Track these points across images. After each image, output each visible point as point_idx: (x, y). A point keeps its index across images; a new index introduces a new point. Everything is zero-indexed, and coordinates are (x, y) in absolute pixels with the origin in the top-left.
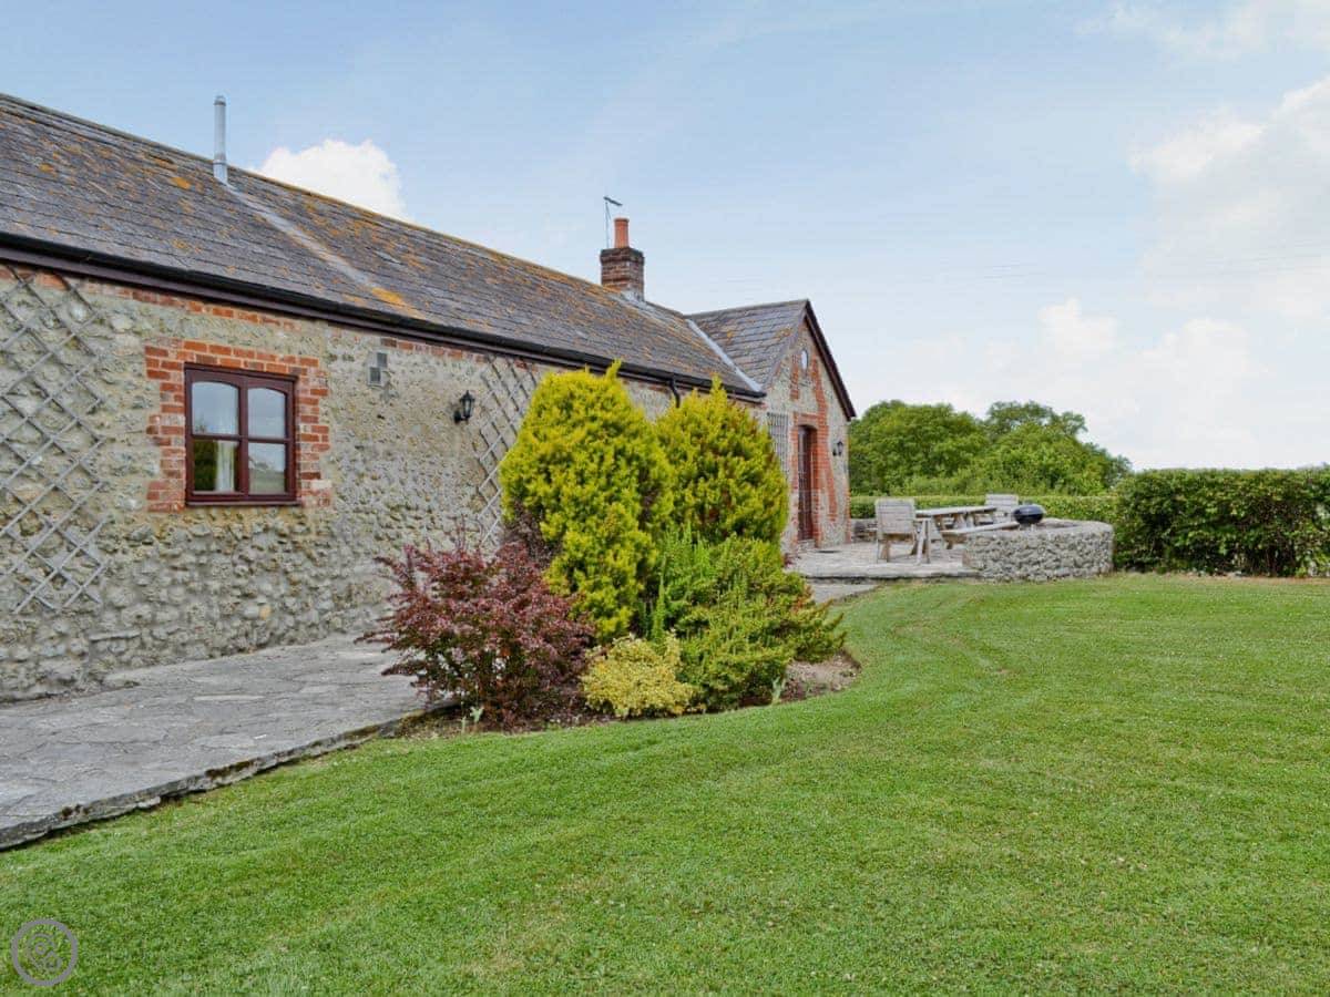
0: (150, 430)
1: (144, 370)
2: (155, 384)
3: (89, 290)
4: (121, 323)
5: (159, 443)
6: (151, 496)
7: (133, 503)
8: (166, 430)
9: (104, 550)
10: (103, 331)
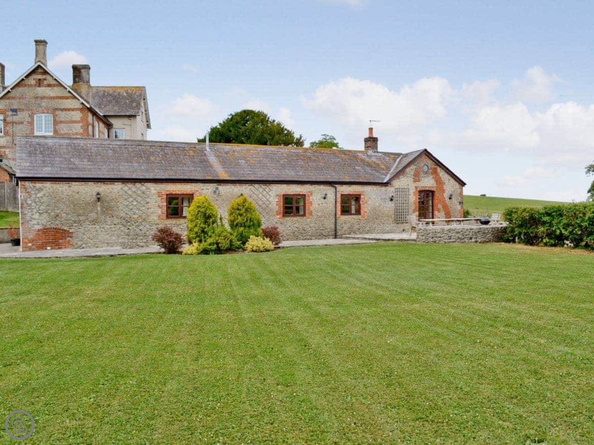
0: (159, 206)
1: (157, 196)
2: (160, 198)
3: (146, 184)
4: (152, 189)
5: (160, 208)
6: (159, 217)
7: (155, 218)
8: (162, 206)
9: (150, 226)
10: (149, 190)
